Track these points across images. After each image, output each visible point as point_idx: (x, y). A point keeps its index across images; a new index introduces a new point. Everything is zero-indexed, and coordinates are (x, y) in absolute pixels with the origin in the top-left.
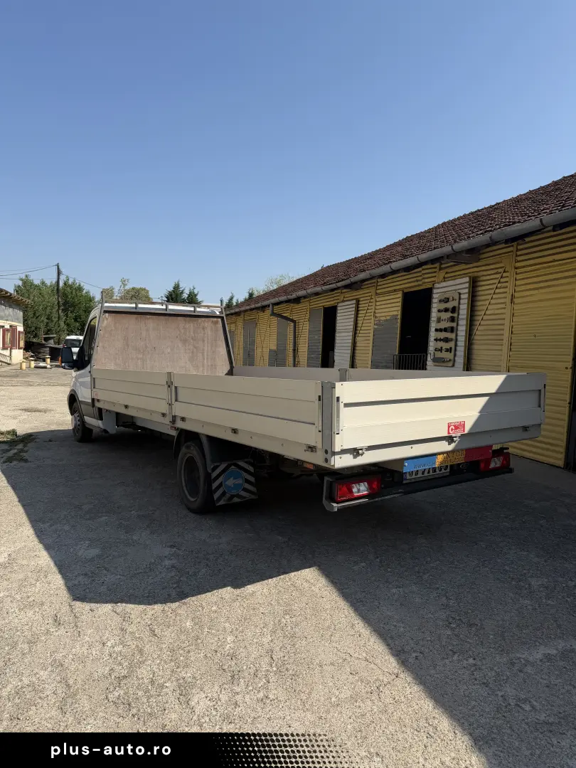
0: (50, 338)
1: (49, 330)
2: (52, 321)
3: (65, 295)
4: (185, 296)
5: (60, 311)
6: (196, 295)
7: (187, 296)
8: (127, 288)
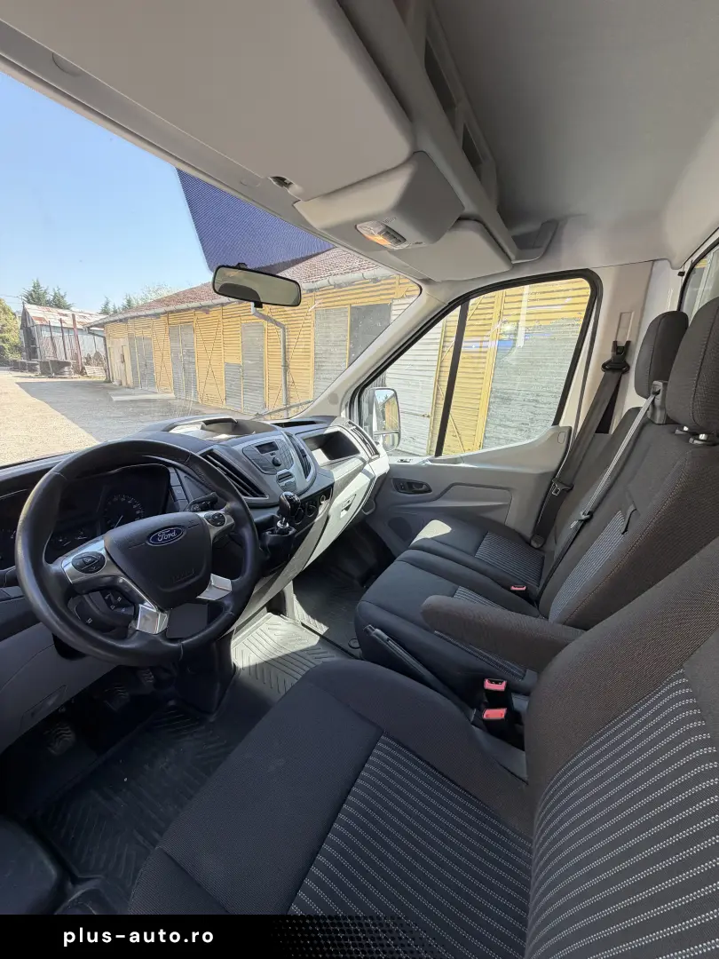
4: (49, 297)
6: (62, 297)
7: (52, 297)
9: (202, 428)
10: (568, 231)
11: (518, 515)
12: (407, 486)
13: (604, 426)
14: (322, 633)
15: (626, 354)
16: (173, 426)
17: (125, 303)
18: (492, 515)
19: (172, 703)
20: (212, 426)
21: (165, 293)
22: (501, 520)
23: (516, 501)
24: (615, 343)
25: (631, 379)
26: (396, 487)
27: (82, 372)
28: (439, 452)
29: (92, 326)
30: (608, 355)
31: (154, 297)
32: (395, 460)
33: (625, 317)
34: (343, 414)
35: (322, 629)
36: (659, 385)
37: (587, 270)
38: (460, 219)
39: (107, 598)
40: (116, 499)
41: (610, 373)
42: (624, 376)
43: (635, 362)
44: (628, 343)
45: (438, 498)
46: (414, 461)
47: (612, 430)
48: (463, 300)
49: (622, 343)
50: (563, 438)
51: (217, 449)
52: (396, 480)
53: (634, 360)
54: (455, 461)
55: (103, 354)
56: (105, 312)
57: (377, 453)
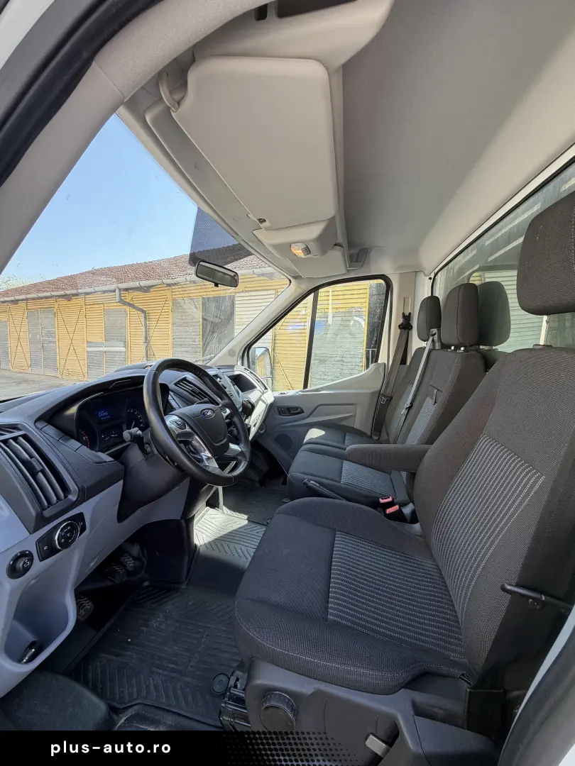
10: (373, 255)
11: (361, 420)
12: (287, 411)
13: (403, 361)
15: (409, 320)
18: (345, 423)
19: (146, 584)
22: (351, 425)
23: (359, 410)
24: (403, 314)
25: (414, 332)
26: (279, 412)
28: (305, 386)
30: (401, 321)
32: (277, 394)
33: (406, 299)
34: (239, 363)
36: (435, 331)
37: (383, 275)
38: (335, 245)
41: (403, 330)
42: (410, 332)
43: (416, 323)
44: (410, 314)
45: (308, 416)
46: (291, 393)
47: (408, 363)
48: (315, 290)
49: (407, 314)
50: (381, 370)
52: (278, 407)
53: (415, 323)
54: (317, 390)
57: (266, 388)
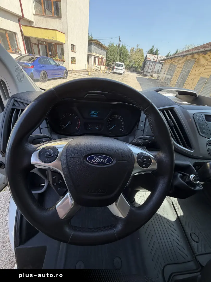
0: (114, 63)
1: (114, 60)
2: (115, 57)
3: (121, 50)
4: (154, 51)
5: (118, 54)
6: (158, 51)
7: (155, 51)
8: (138, 48)
9: (176, 96)
14: (179, 216)
16: (160, 90)
17: (175, 53)
20: (182, 96)
21: (191, 48)
27: (152, 76)
29: (160, 61)
31: (187, 49)
35: (181, 213)
39: (54, 177)
40: (116, 117)
51: (177, 108)
55: (160, 71)
56: (167, 56)
